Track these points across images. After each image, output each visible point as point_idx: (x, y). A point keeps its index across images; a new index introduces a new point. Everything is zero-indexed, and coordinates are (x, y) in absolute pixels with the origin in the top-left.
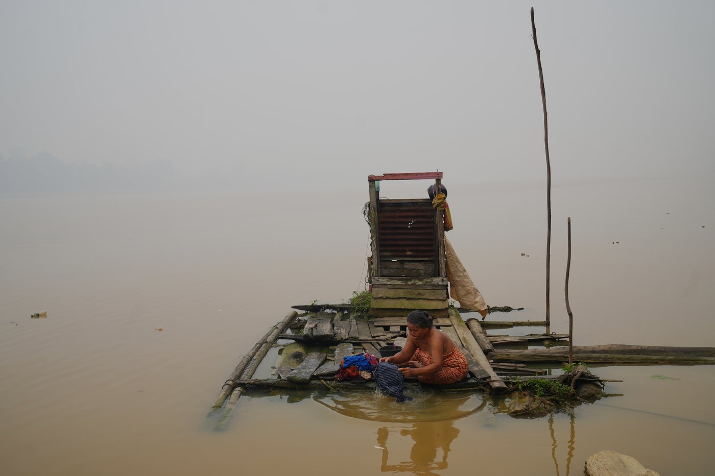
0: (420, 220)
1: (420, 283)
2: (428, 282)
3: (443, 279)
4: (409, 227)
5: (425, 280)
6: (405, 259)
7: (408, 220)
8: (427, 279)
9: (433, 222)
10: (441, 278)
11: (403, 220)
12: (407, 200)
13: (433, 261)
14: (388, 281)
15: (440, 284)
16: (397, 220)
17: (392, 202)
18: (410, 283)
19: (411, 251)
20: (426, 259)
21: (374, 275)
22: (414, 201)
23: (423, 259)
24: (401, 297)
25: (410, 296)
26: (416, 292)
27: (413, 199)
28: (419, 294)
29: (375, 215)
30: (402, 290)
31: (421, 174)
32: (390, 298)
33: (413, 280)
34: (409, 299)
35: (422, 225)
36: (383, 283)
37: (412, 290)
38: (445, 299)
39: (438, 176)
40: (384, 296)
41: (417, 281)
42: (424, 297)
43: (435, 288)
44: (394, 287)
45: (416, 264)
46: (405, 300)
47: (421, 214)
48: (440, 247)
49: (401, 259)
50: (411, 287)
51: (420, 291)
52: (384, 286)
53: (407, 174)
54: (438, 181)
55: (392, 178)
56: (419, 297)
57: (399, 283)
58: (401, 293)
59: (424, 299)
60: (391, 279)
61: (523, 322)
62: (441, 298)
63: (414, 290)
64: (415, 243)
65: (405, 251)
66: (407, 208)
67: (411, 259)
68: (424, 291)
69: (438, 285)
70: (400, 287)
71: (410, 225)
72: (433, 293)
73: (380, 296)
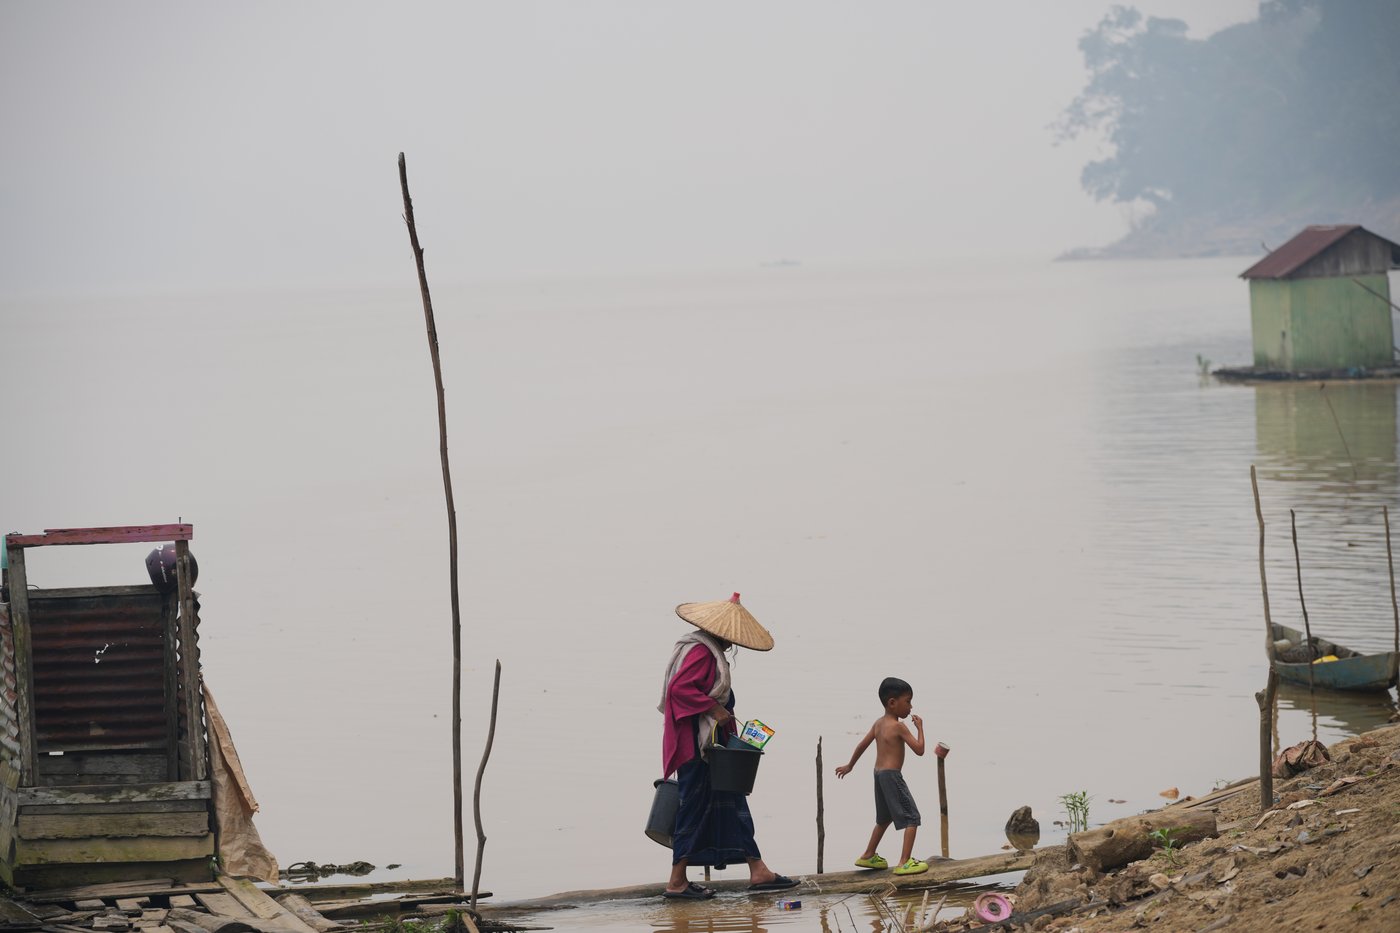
0: (126, 641)
1: (143, 797)
2: (161, 795)
3: (198, 786)
4: (97, 661)
5: (155, 789)
6: (86, 748)
7: (94, 642)
8: (160, 787)
9: (161, 647)
10: (194, 783)
11: (80, 642)
12: (89, 589)
13: (162, 751)
14: (60, 796)
15: (193, 796)
16: (63, 644)
17: (49, 595)
18: (115, 799)
19: (103, 726)
20: (144, 745)
21: (24, 784)
22: (109, 592)
23: (137, 746)
24: (95, 834)
25: (116, 832)
26: (133, 819)
27: (107, 588)
28: (141, 825)
29: (25, 634)
30: (97, 817)
31: (139, 529)
32: (67, 839)
33: (124, 791)
34: (115, 838)
35: (132, 656)
36: (48, 801)
37: (122, 816)
38: (204, 833)
39: (182, 534)
40: (50, 834)
41: (134, 793)
42: (152, 832)
43: (180, 808)
44: (75, 811)
45: (118, 759)
46: (103, 841)
47: (129, 625)
48: (191, 706)
49: (75, 748)
50: (119, 808)
51: (143, 817)
52: (51, 809)
53: (105, 530)
54: (182, 545)
55: (65, 540)
56: (139, 831)
57: (89, 799)
58: (94, 825)
59: (154, 837)
60: (67, 790)
61: (395, 884)
62: (194, 831)
63: (127, 816)
64: (115, 703)
65: (87, 726)
66: (90, 612)
67: (104, 747)
68: (151, 816)
69: (187, 801)
70: (92, 810)
71: (99, 656)
72: (174, 821)
73: (40, 834)
